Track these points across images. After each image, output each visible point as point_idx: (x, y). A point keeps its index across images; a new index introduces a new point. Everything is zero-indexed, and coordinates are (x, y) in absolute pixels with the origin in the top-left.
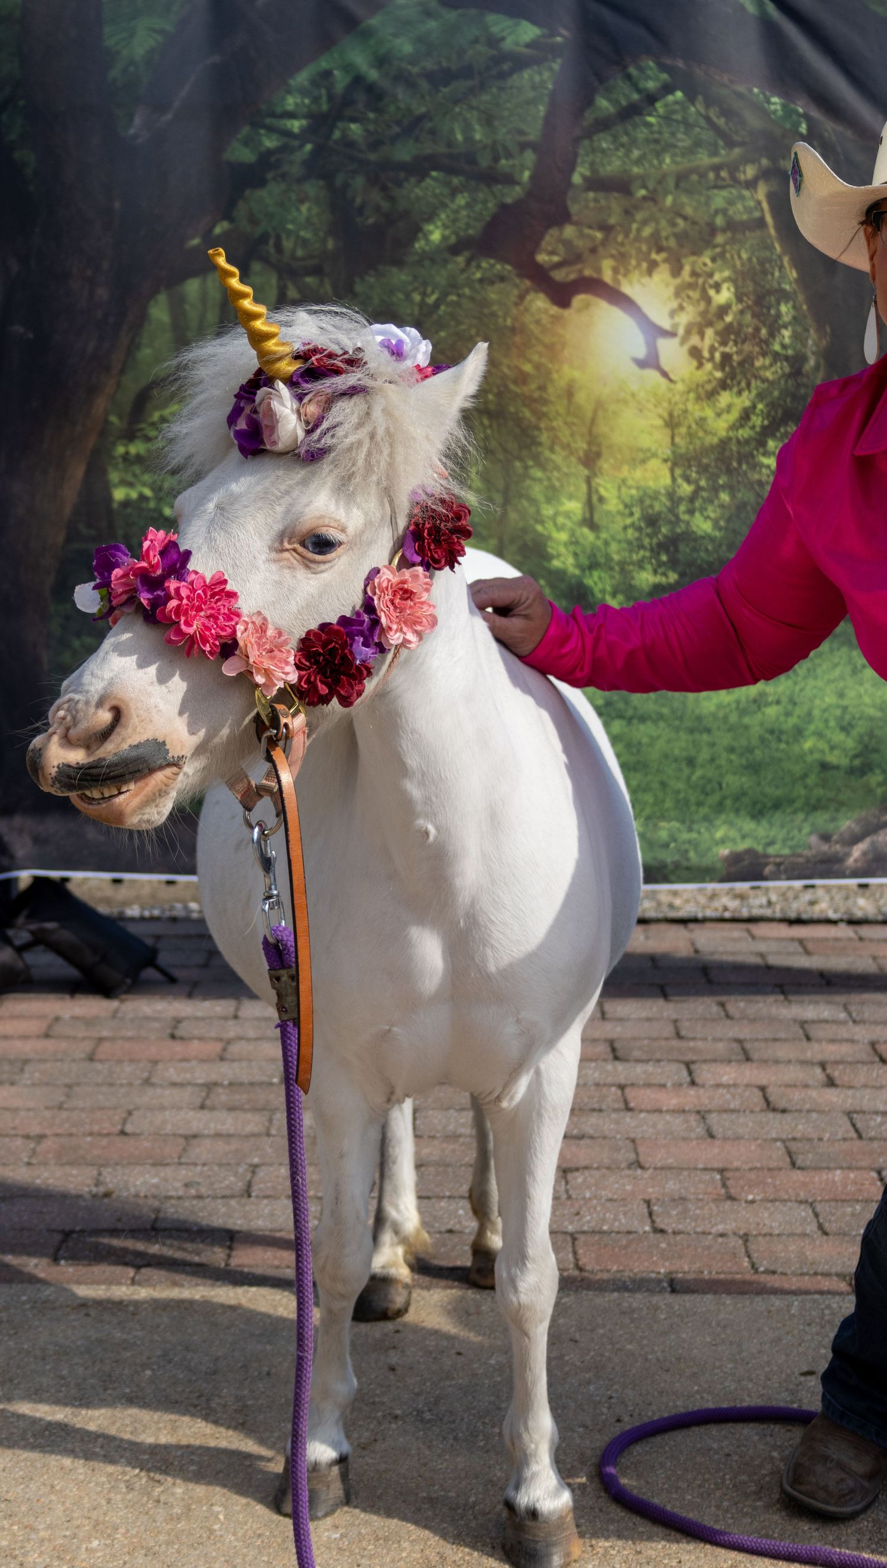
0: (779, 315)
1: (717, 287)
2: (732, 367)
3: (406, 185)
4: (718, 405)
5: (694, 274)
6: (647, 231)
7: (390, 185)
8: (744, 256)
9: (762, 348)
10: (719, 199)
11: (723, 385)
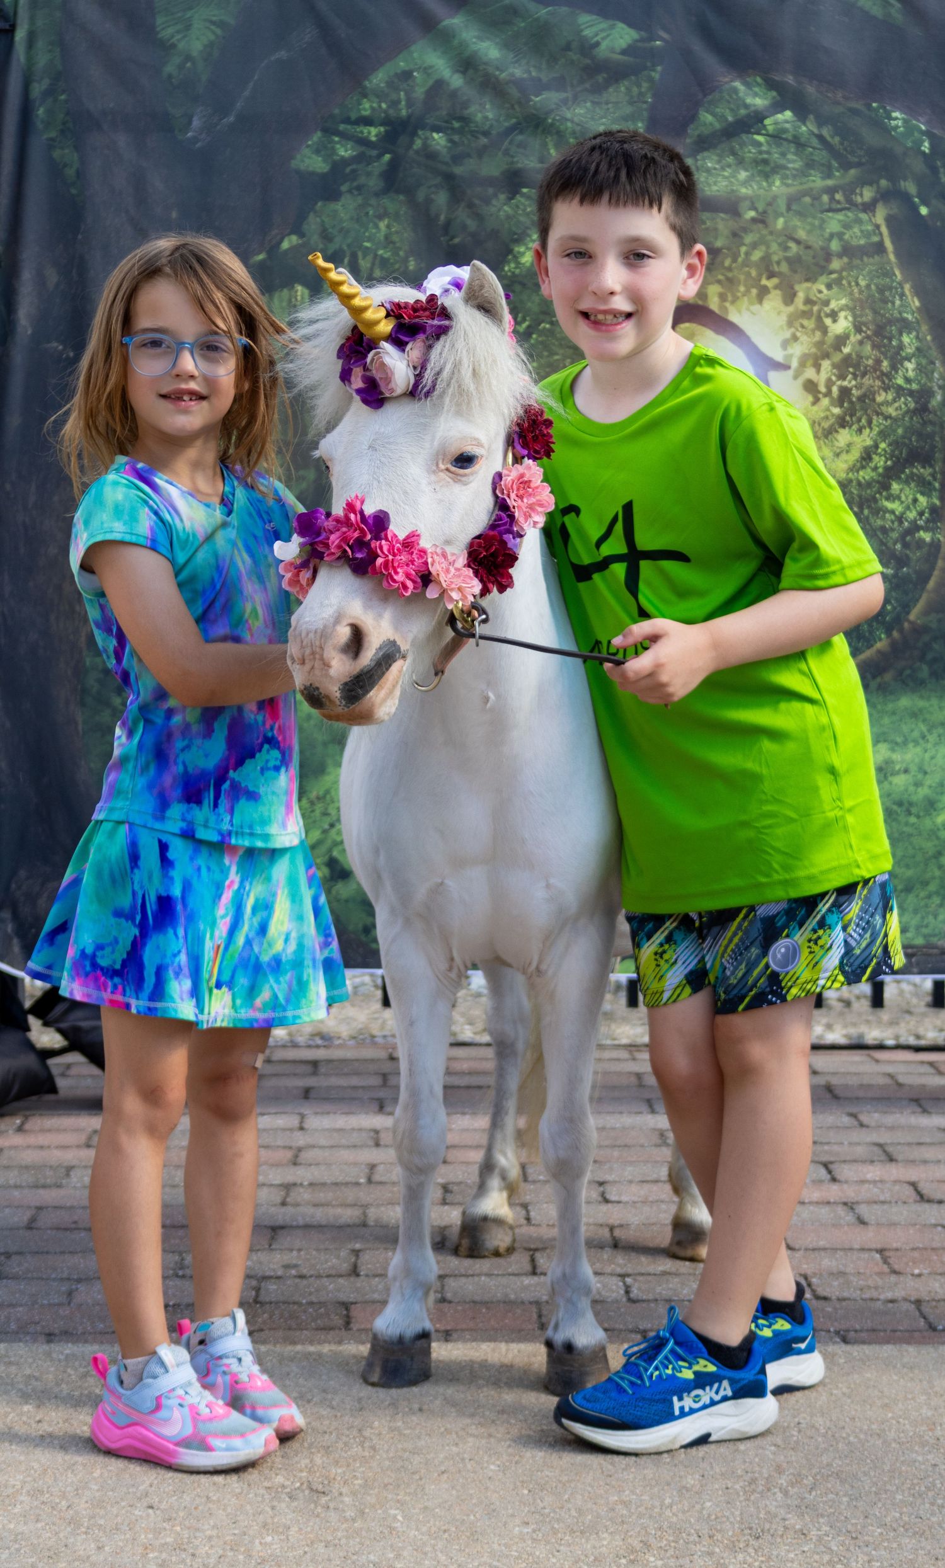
0: (901, 347)
1: (834, 315)
2: (851, 402)
3: (494, 202)
4: (836, 444)
5: (808, 301)
6: (757, 255)
7: (477, 202)
8: (863, 283)
9: (883, 382)
10: (834, 223)
11: (842, 423)
